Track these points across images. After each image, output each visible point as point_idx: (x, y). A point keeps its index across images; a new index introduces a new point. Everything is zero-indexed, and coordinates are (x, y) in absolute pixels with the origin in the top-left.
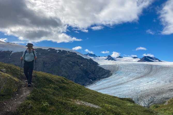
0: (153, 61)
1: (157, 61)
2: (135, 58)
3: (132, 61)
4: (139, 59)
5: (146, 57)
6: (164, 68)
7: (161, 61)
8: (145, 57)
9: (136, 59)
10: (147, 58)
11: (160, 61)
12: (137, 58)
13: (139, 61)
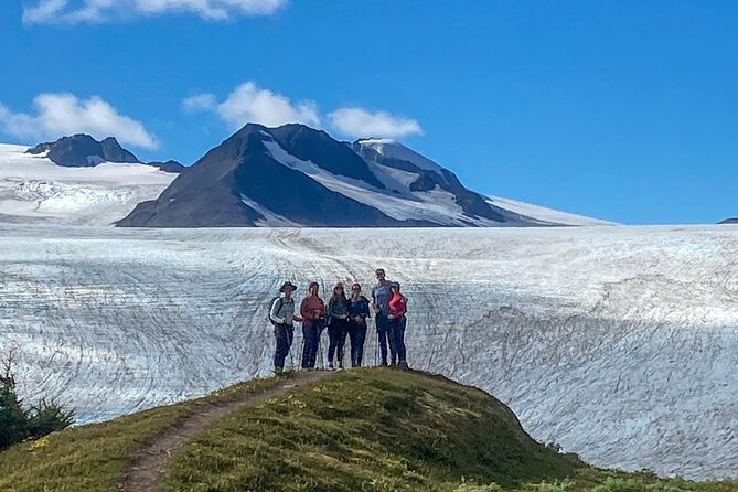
0: (371, 218)
1: (437, 204)
2: (78, 151)
3: (24, 209)
4: (149, 181)
5: (273, 134)
6: (544, 324)
7: (501, 218)
8: (254, 136)
9: (108, 170)
10: (281, 155)
11: (477, 209)
12: (114, 151)
13: (144, 216)
